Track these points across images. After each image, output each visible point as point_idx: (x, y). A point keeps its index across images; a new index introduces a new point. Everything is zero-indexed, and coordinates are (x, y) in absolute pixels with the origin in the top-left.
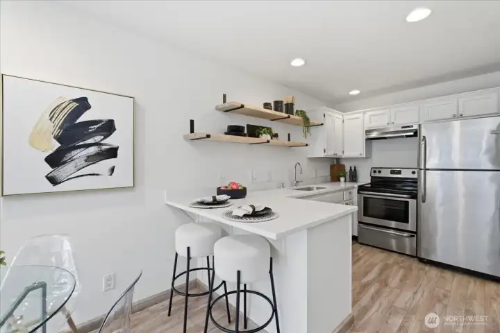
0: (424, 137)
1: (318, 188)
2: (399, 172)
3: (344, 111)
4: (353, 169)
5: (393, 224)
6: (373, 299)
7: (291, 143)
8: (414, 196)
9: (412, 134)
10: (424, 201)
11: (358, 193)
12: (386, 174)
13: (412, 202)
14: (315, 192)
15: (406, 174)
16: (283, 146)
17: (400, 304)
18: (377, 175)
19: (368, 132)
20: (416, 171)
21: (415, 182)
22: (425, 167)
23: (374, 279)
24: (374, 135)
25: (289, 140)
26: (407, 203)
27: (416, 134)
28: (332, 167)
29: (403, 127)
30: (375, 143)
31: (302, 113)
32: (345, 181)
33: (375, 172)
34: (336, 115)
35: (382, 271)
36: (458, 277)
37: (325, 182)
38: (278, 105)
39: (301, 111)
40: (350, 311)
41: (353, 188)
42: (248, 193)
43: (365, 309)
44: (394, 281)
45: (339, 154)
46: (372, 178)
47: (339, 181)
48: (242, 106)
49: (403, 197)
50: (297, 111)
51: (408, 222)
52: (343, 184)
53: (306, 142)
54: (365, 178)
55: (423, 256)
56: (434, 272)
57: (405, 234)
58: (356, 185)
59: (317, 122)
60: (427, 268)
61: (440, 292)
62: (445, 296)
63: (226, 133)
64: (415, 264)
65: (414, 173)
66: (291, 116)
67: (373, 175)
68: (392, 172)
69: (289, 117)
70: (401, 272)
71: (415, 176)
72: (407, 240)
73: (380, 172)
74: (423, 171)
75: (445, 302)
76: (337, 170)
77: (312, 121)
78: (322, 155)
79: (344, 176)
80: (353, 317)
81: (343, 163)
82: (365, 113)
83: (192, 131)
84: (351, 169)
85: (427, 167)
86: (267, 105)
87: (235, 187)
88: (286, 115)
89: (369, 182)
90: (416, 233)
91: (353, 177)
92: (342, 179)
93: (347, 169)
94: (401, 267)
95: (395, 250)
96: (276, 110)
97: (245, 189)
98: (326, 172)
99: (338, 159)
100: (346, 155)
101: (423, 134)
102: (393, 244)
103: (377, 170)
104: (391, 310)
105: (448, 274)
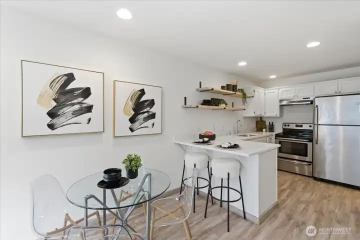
0: (317, 106)
1: (250, 136)
2: (301, 126)
3: (265, 87)
4: (271, 124)
5: (297, 157)
6: (288, 196)
7: (234, 108)
8: (311, 141)
9: (310, 103)
10: (317, 144)
11: (275, 138)
12: (293, 127)
13: (310, 145)
14: (249, 137)
15: (305, 127)
16: (230, 110)
17: (303, 199)
18: (287, 127)
19: (281, 101)
20: (312, 125)
21: (311, 132)
22: (318, 123)
23: (287, 188)
24: (284, 103)
25: (233, 107)
26: (306, 145)
27: (312, 102)
28: (257, 122)
29: (304, 99)
30: (285, 108)
31: (242, 91)
32: (266, 131)
33: (285, 125)
34: (260, 90)
35: (291, 184)
36: (338, 188)
37: (253, 131)
38: (228, 87)
39: (241, 89)
40: (276, 200)
41: (272, 135)
42: (217, 137)
43: (284, 201)
44: (299, 189)
45: (263, 115)
46: (284, 129)
47: (262, 131)
48: (213, 89)
49: (304, 141)
50: (239, 89)
51: (307, 156)
52: (265, 133)
53: (244, 108)
54: (279, 130)
55: (316, 176)
56: (323, 185)
57: (305, 163)
58: (274, 134)
59: (249, 96)
60: (319, 183)
61: (327, 195)
62: (329, 196)
63: (202, 104)
64: (312, 181)
65: (310, 126)
66: (237, 93)
67: (284, 127)
68: (297, 126)
69: (235, 93)
70: (303, 185)
71: (312, 128)
72: (306, 167)
73: (289, 126)
74: (316, 126)
75: (329, 199)
76: (260, 124)
77: (247, 95)
78: (253, 115)
79: (265, 128)
80: (278, 203)
81: (264, 120)
82: (279, 89)
83: (185, 104)
84: (270, 124)
85: (319, 123)
86: (223, 88)
87: (210, 134)
88: (234, 93)
89: (282, 132)
90: (312, 162)
91: (271, 128)
92: (264, 130)
93: (267, 124)
94: (303, 182)
95: (298, 173)
96: (228, 90)
97: (214, 135)
98: (254, 125)
99: (261, 118)
100: (267, 115)
101: (316, 104)
102: (297, 170)
103: (287, 124)
104: (299, 202)
105: (332, 186)
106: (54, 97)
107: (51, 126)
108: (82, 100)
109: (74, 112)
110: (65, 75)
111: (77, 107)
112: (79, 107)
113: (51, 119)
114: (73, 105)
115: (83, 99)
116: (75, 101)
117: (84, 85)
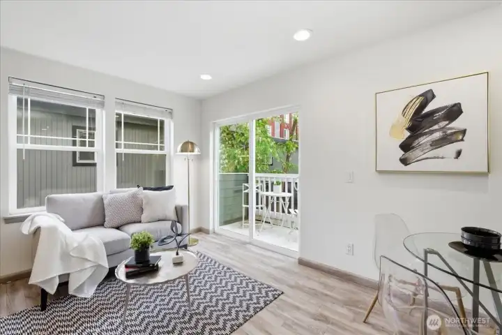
106: (407, 126)
107: (404, 161)
108: (447, 125)
109: (433, 142)
110: (420, 96)
111: (437, 135)
112: (441, 134)
113: (403, 153)
114: (432, 132)
115: (447, 122)
116: (436, 127)
117: (449, 102)
